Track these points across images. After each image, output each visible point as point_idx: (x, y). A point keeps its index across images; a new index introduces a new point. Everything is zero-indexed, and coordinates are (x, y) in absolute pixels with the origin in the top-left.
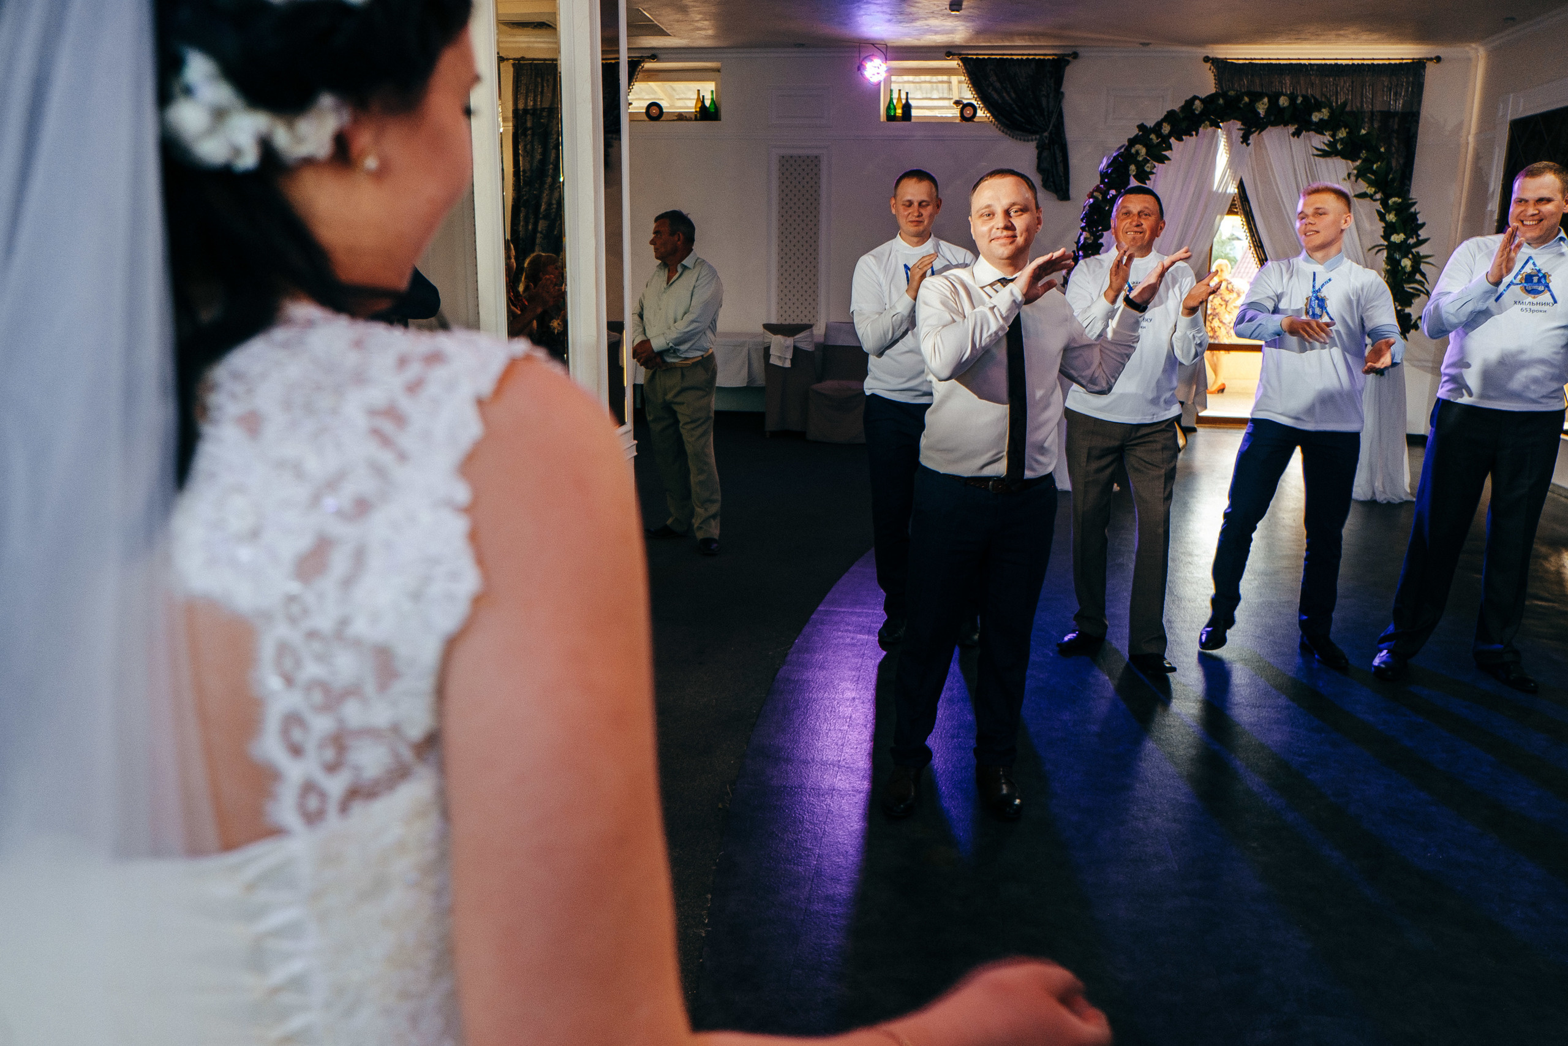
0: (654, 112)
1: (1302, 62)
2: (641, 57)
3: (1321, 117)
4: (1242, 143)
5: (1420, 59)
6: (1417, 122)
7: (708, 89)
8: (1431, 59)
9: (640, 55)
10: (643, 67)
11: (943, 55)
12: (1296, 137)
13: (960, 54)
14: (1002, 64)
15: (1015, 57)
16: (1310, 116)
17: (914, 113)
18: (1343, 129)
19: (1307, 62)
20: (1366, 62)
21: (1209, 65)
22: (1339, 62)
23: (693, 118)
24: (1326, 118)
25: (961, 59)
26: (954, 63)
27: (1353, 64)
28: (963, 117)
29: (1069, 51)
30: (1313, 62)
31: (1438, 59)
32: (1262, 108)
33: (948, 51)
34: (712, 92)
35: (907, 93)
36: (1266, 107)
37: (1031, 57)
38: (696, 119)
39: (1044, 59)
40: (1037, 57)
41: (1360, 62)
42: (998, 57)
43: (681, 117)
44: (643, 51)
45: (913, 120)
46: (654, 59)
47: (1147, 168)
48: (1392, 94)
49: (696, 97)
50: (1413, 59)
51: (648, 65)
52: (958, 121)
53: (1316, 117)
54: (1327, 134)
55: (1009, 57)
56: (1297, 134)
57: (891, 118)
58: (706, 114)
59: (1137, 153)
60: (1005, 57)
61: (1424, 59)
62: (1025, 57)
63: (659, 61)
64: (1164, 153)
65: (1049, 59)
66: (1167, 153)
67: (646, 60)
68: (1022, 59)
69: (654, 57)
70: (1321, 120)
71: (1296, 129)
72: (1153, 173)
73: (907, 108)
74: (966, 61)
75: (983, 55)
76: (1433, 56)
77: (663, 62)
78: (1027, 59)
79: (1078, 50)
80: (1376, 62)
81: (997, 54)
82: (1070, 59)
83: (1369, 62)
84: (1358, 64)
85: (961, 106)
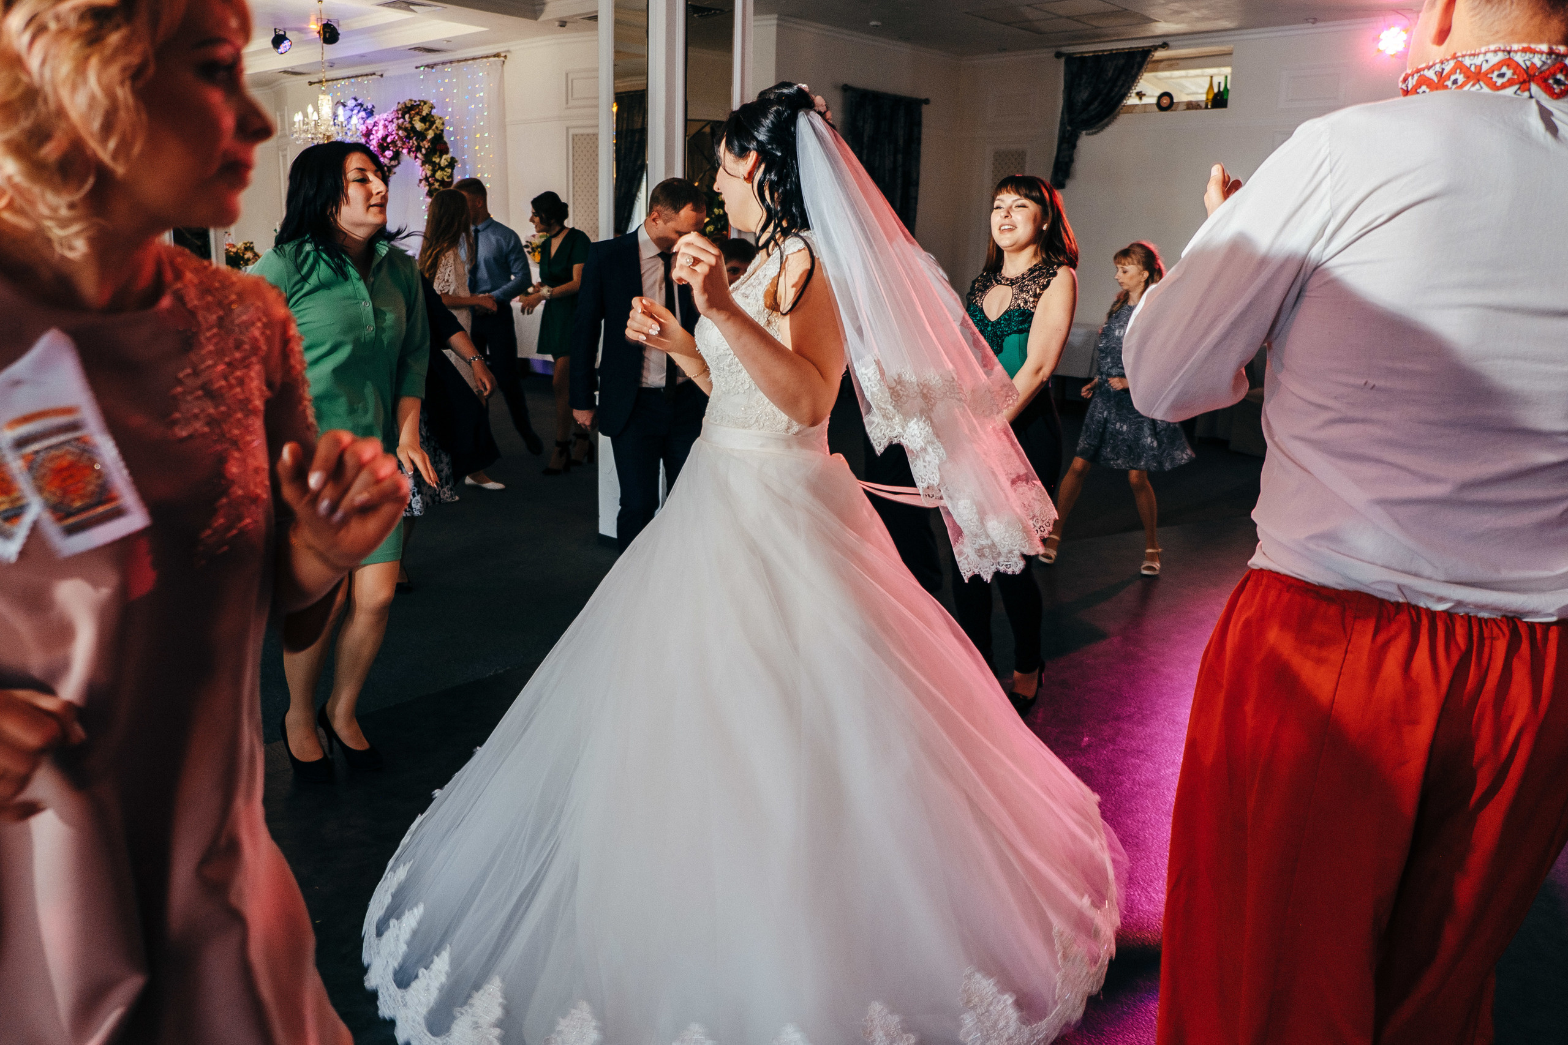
0: (1166, 102)
2: (1152, 47)
7: (1221, 74)
9: (1151, 44)
10: (1153, 56)
23: (1203, 105)
34: (1226, 77)
38: (1206, 107)
43: (1191, 106)
44: (1156, 40)
46: (1164, 48)
49: (1207, 86)
51: (1159, 54)
58: (1219, 100)
63: (1171, 48)
67: (1159, 49)
69: (1165, 46)
77: (1176, 49)
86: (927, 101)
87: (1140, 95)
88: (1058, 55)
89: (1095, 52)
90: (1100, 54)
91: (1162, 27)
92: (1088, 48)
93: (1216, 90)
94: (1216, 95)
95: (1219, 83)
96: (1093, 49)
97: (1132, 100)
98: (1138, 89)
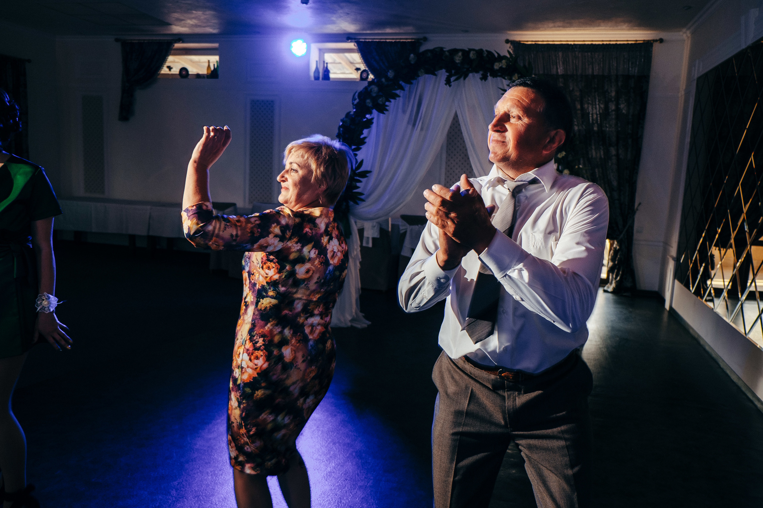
0: (183, 73)
1: (570, 43)
3: (501, 65)
4: (446, 84)
5: (648, 41)
6: (648, 82)
7: (214, 59)
8: (656, 41)
9: (171, 39)
10: (174, 46)
11: (345, 39)
12: (483, 80)
13: (355, 39)
14: (380, 45)
15: (388, 41)
16: (493, 65)
17: (332, 76)
18: (516, 75)
19: (572, 43)
20: (612, 43)
21: (509, 45)
22: (594, 43)
24: (504, 67)
25: (356, 42)
26: (351, 45)
27: (603, 44)
28: (362, 79)
29: (421, 36)
30: (576, 43)
31: (661, 41)
32: (458, 58)
33: (348, 37)
34: (217, 62)
35: (327, 63)
36: (460, 59)
37: (398, 40)
38: (206, 78)
39: (405, 42)
40: (402, 40)
41: (608, 43)
42: (377, 40)
43: (198, 76)
44: (174, 36)
45: (331, 80)
47: (380, 101)
48: (630, 63)
49: (207, 65)
50: (644, 41)
51: (177, 45)
52: (358, 80)
53: (497, 66)
54: (506, 78)
55: (384, 40)
56: (484, 78)
57: (317, 78)
58: (214, 74)
59: (371, 90)
60: (382, 40)
61: (651, 40)
62: (393, 41)
63: (183, 42)
64: (394, 92)
65: (408, 42)
66: (398, 92)
67: (177, 42)
68: (392, 42)
69: (180, 40)
70: (501, 68)
71: (482, 75)
72: (387, 106)
73: (327, 72)
74: (359, 43)
75: (369, 39)
76: (658, 38)
77: (187, 43)
78: (395, 42)
79: (427, 35)
80: (618, 43)
81: (377, 39)
82: (422, 41)
83: (614, 43)
84: (607, 44)
85: (359, 72)
86: (29, 61)
87: (170, 68)
88: (117, 40)
89: (139, 40)
90: (142, 41)
91: (177, 29)
92: (136, 38)
93: (212, 68)
94: (212, 72)
95: (214, 65)
96: (139, 38)
97: (165, 70)
98: (167, 64)
